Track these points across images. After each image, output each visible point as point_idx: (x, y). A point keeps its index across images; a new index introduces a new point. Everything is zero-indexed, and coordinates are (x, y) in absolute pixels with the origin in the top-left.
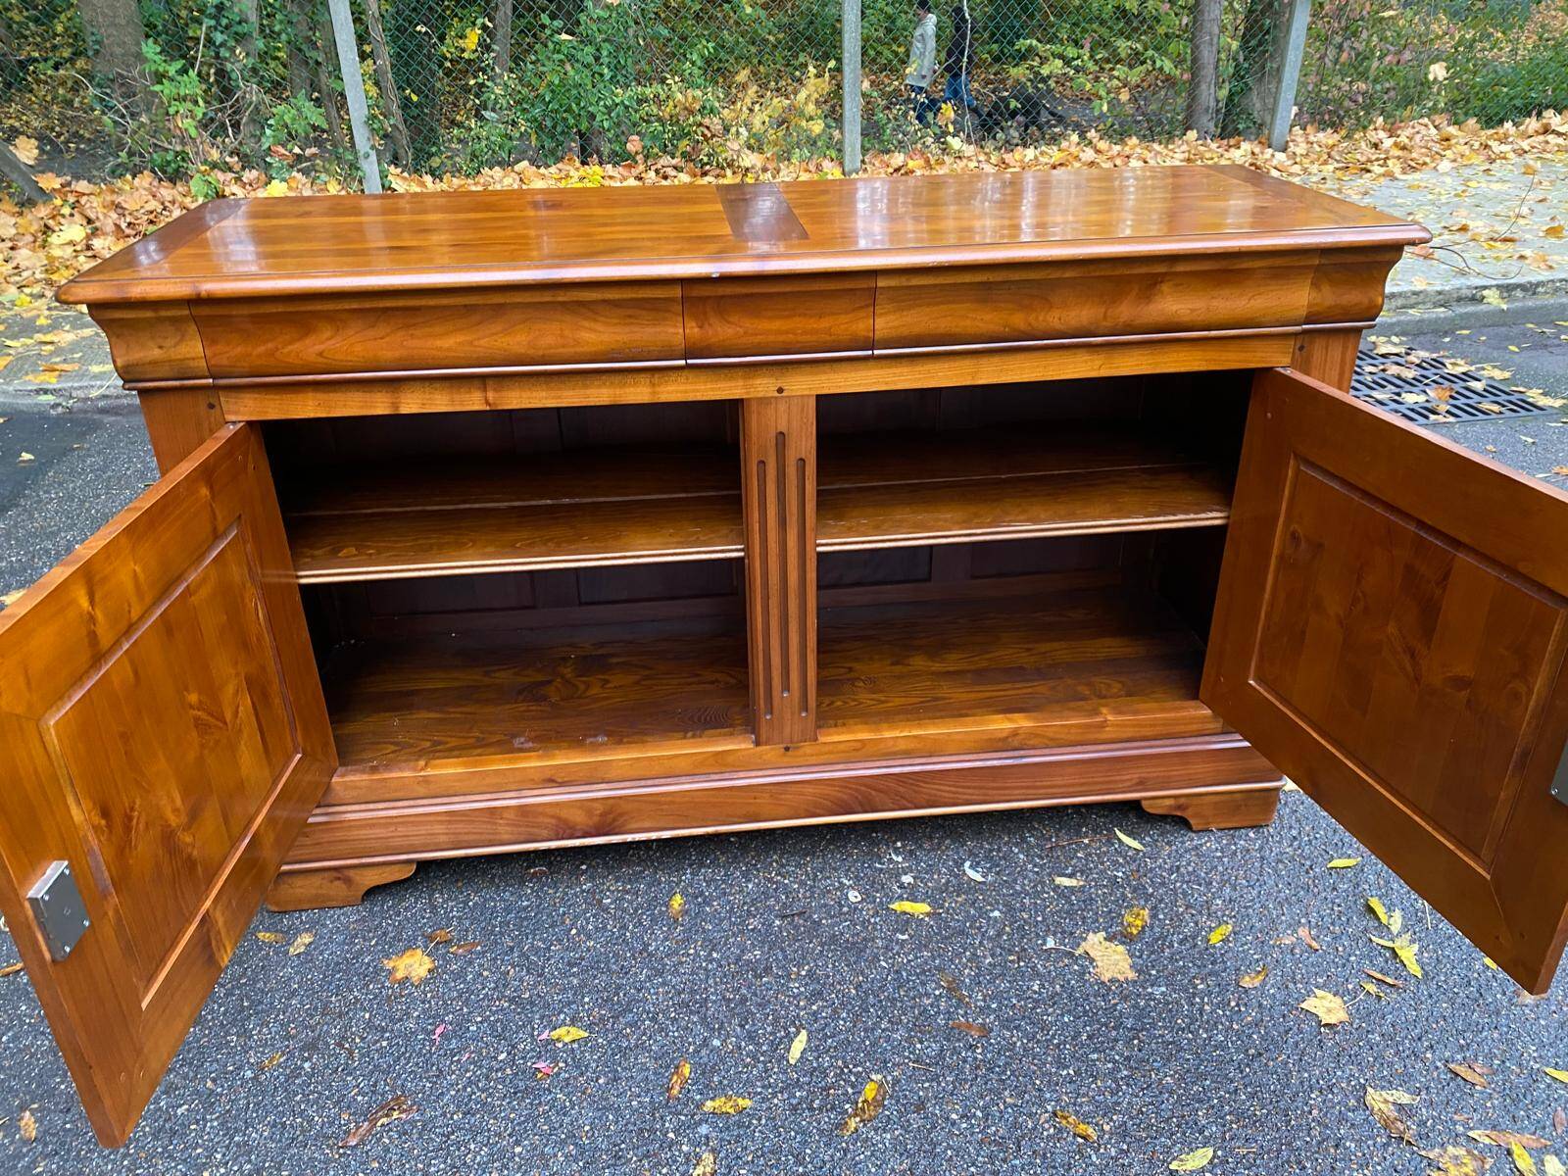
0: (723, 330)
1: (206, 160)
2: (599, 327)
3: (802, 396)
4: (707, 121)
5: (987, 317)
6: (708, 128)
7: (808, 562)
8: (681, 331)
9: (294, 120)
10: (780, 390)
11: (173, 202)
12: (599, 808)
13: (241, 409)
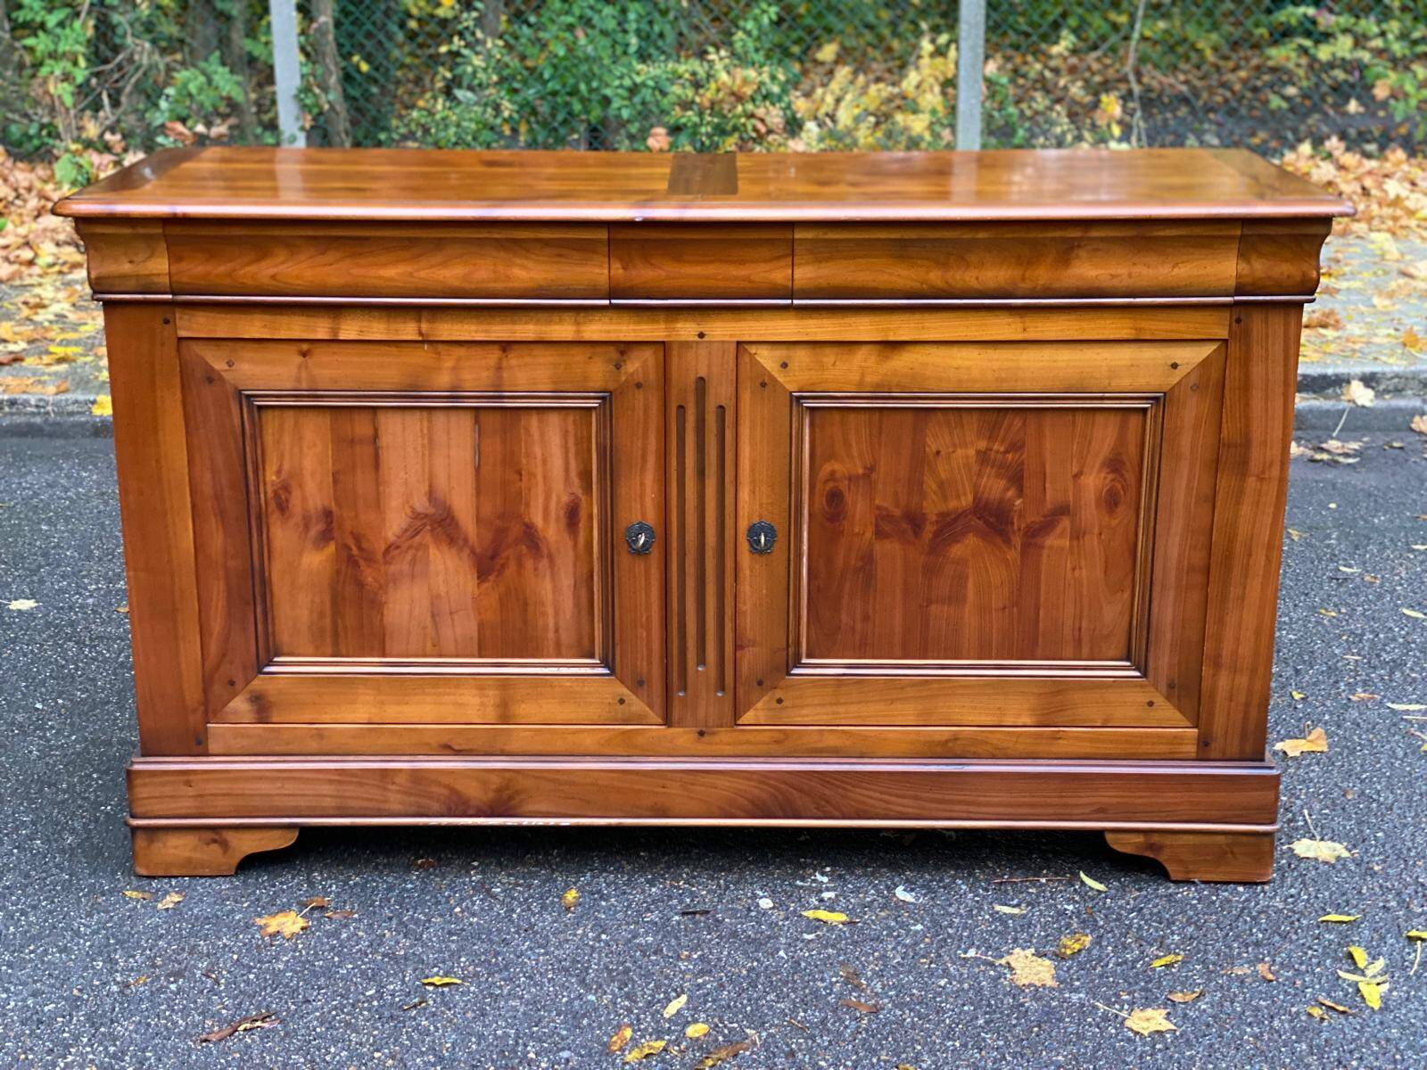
0: (645, 274)
1: (79, 137)
2: (530, 264)
3: (723, 342)
4: (760, 112)
5: (904, 273)
6: (762, 120)
7: (727, 517)
8: (606, 271)
9: (200, 90)
10: (701, 335)
11: (29, 190)
12: (496, 781)
13: (193, 325)
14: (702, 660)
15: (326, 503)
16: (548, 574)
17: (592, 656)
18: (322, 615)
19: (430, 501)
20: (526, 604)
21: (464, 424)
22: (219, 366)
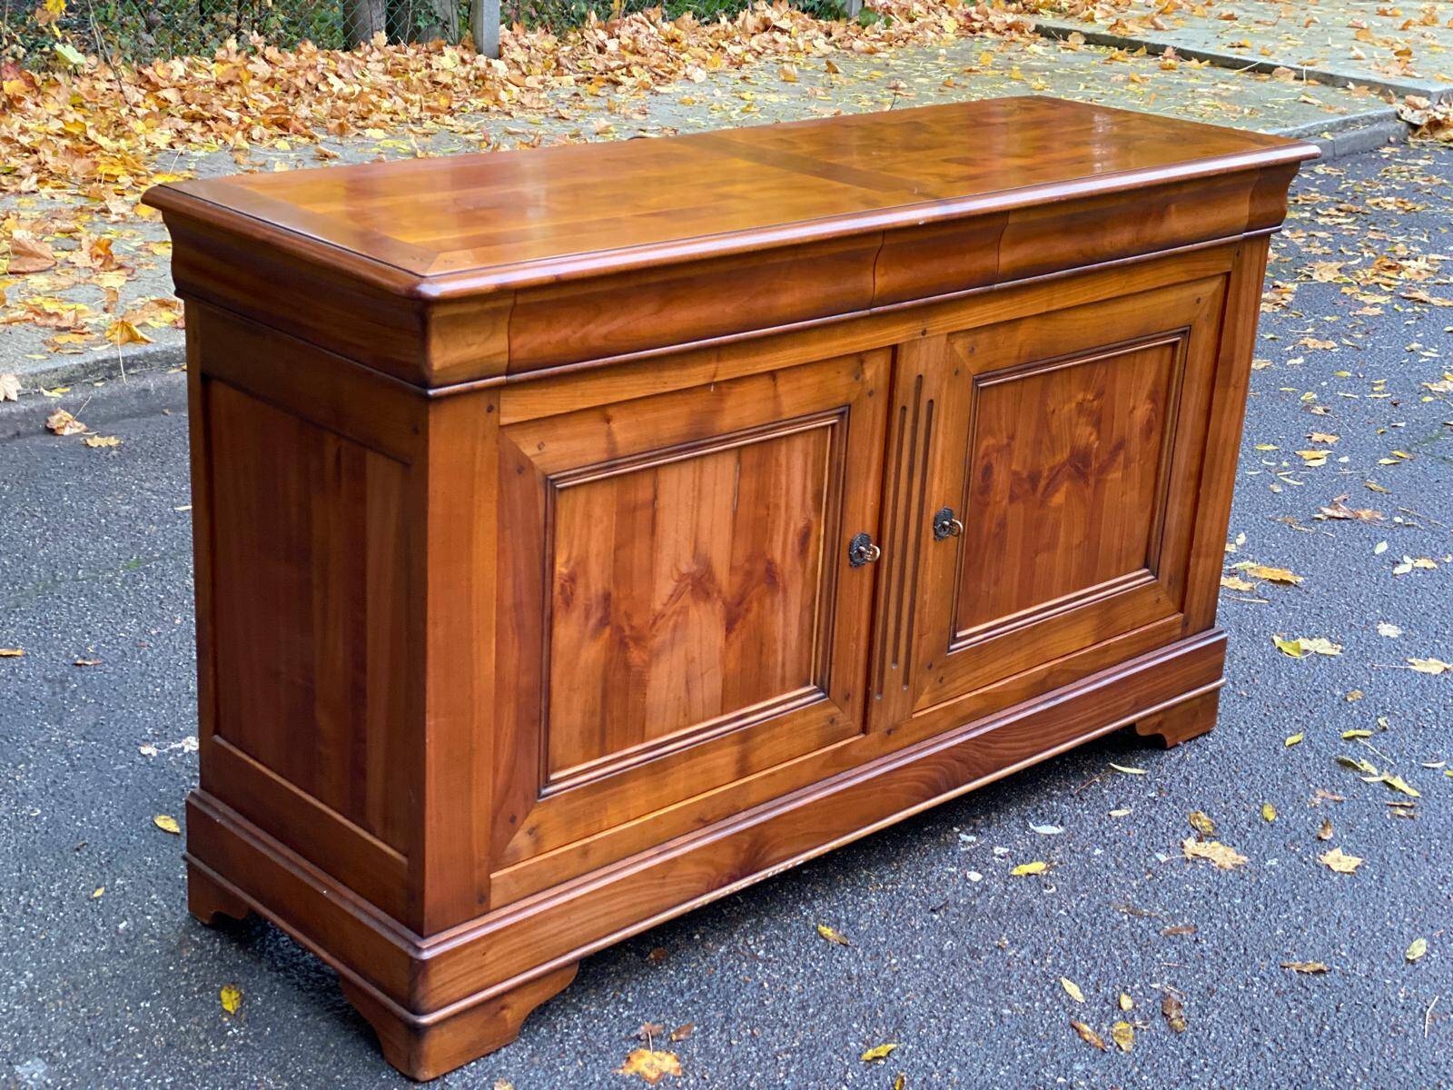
3: (938, 336)
10: (924, 333)
12: (747, 841)
13: (513, 409)
14: (895, 661)
15: (607, 585)
16: (781, 608)
17: (807, 684)
18: (593, 714)
19: (693, 557)
20: (762, 644)
21: (729, 463)
22: (530, 451)
